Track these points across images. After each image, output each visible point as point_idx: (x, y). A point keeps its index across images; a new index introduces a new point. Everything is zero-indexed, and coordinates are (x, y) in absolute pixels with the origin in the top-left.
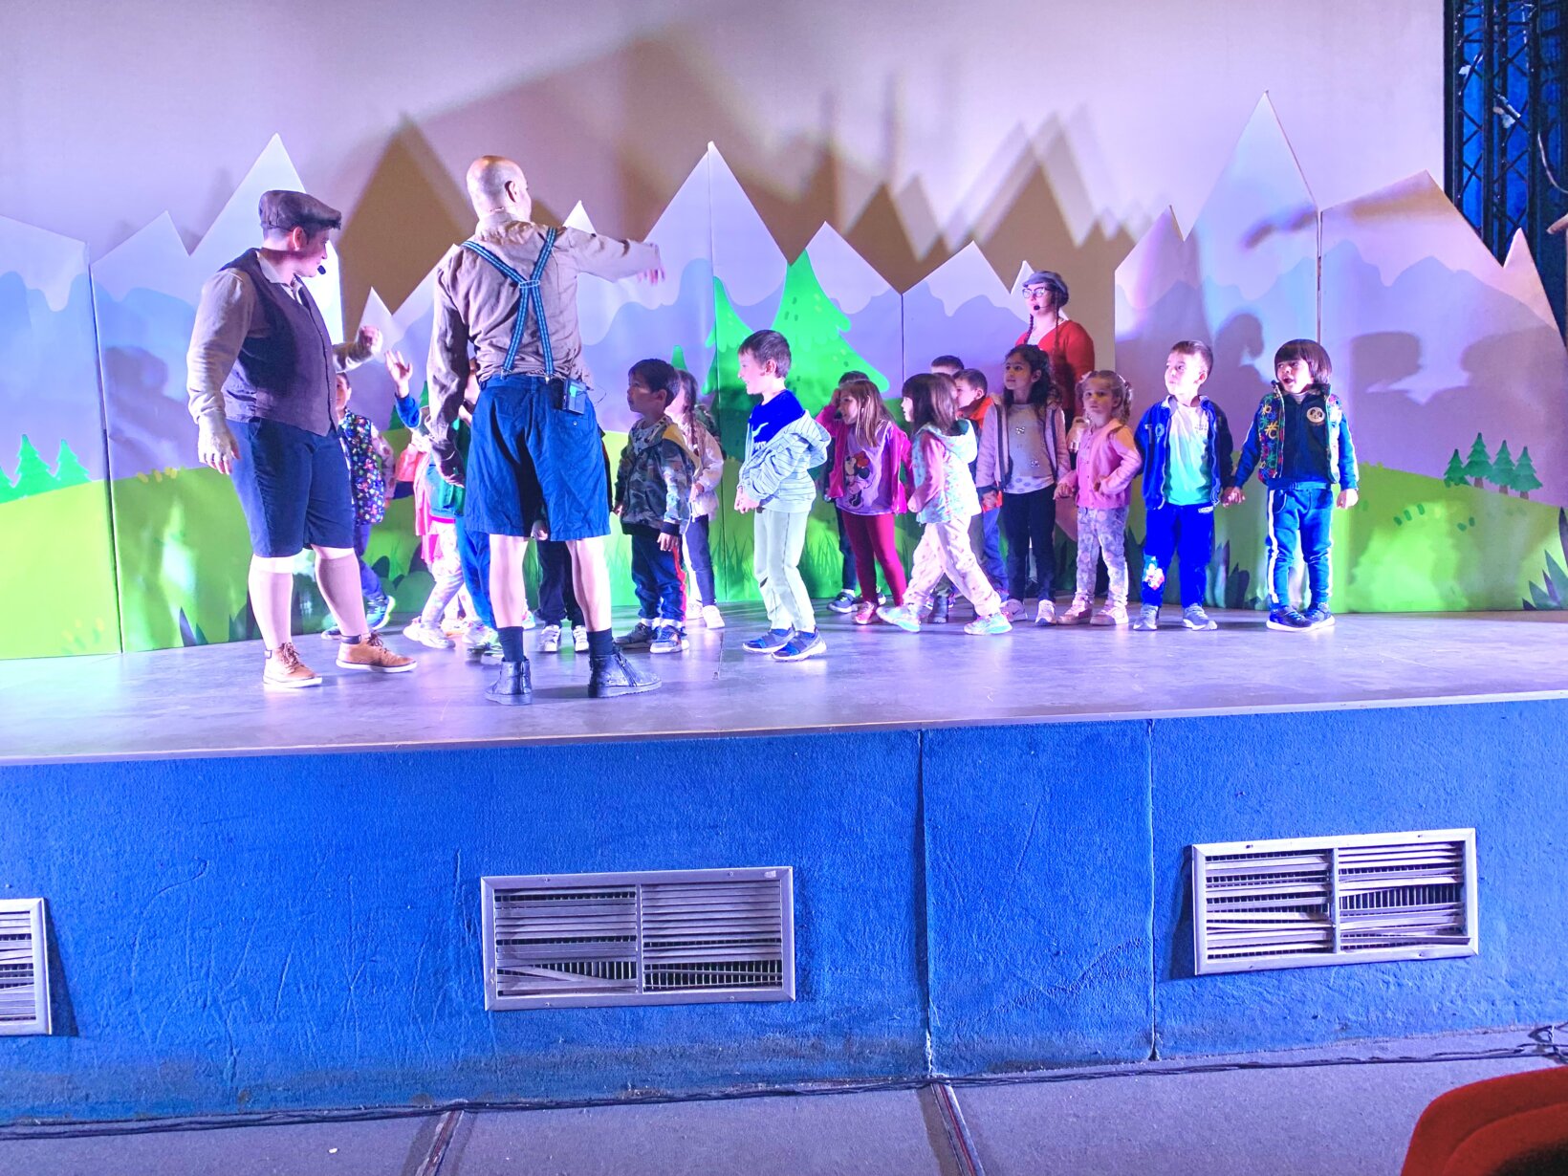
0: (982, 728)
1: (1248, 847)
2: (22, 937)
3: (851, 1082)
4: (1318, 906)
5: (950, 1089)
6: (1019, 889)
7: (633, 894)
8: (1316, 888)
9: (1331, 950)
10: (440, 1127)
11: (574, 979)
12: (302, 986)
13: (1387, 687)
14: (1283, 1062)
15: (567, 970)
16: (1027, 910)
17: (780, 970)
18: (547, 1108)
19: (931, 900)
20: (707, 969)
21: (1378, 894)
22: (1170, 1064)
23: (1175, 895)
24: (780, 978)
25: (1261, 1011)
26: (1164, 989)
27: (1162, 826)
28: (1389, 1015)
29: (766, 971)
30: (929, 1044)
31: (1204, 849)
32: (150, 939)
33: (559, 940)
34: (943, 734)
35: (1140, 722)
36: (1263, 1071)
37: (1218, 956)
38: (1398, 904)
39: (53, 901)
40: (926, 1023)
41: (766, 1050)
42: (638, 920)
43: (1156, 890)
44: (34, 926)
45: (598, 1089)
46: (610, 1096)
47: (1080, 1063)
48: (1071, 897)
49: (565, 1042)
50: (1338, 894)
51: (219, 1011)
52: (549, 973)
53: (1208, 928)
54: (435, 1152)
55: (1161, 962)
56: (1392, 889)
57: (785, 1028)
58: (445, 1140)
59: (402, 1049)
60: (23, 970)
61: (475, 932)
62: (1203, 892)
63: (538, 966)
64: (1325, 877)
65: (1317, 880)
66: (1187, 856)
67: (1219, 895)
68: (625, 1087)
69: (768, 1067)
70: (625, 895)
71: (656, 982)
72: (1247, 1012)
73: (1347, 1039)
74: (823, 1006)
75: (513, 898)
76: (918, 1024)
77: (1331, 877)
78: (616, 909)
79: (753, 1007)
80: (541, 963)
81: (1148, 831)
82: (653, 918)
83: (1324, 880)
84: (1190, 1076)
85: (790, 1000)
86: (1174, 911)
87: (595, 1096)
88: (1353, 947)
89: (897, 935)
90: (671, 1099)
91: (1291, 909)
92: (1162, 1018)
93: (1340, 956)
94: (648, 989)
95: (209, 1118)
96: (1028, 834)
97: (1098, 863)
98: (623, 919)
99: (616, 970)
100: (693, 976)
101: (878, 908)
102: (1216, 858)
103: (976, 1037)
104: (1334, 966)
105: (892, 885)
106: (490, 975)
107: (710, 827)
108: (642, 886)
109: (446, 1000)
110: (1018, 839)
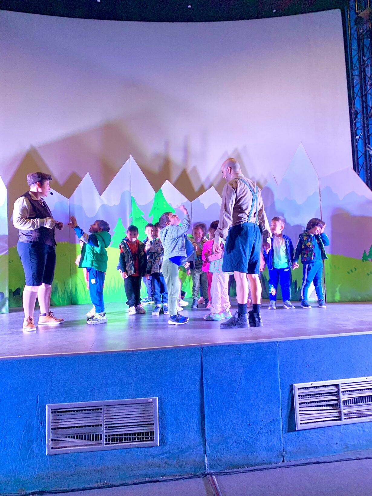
0: (223, 346)
1: (311, 384)
3: (179, 476)
4: (336, 404)
5: (214, 477)
6: (236, 402)
7: (101, 409)
8: (334, 398)
9: (340, 419)
11: (79, 442)
13: (352, 328)
14: (327, 461)
15: (77, 438)
16: (239, 409)
17: (153, 435)
18: (68, 492)
19: (206, 407)
20: (127, 435)
21: (355, 399)
22: (290, 464)
23: (288, 402)
24: (153, 438)
25: (319, 443)
26: (286, 435)
27: (283, 378)
28: (361, 442)
29: (149, 435)
30: (206, 460)
31: (297, 385)
33: (74, 427)
34: (209, 348)
35: (274, 342)
36: (321, 465)
38: (361, 403)
40: (205, 452)
41: (149, 465)
42: (103, 420)
43: (282, 400)
45: (87, 483)
46: (92, 486)
47: (258, 465)
48: (253, 404)
49: (75, 466)
50: (342, 400)
52: (70, 440)
53: (300, 413)
55: (285, 426)
56: (359, 397)
57: (155, 456)
61: (44, 425)
62: (297, 401)
63: (66, 437)
65: (335, 395)
66: (292, 388)
67: (303, 402)
68: (97, 482)
69: (149, 472)
70: (98, 409)
71: (109, 441)
72: (314, 443)
73: (348, 451)
74: (168, 448)
75: (58, 412)
76: (202, 453)
77: (339, 394)
78: (95, 415)
79: (144, 449)
81: (278, 379)
82: (109, 417)
83: (337, 395)
84: (297, 468)
85: (158, 446)
86: (288, 408)
87: (86, 486)
88: (348, 418)
89: (194, 420)
90: (114, 486)
91: (327, 405)
92: (286, 446)
93: (344, 421)
94: (106, 444)
96: (239, 382)
97: (262, 392)
98: (97, 418)
99: (95, 438)
100: (122, 438)
101: (187, 410)
102: (301, 388)
103: (222, 457)
104: (342, 425)
105: (192, 402)
106: (48, 441)
107: (129, 384)
108: (105, 406)
109: (32, 451)
110: (235, 384)
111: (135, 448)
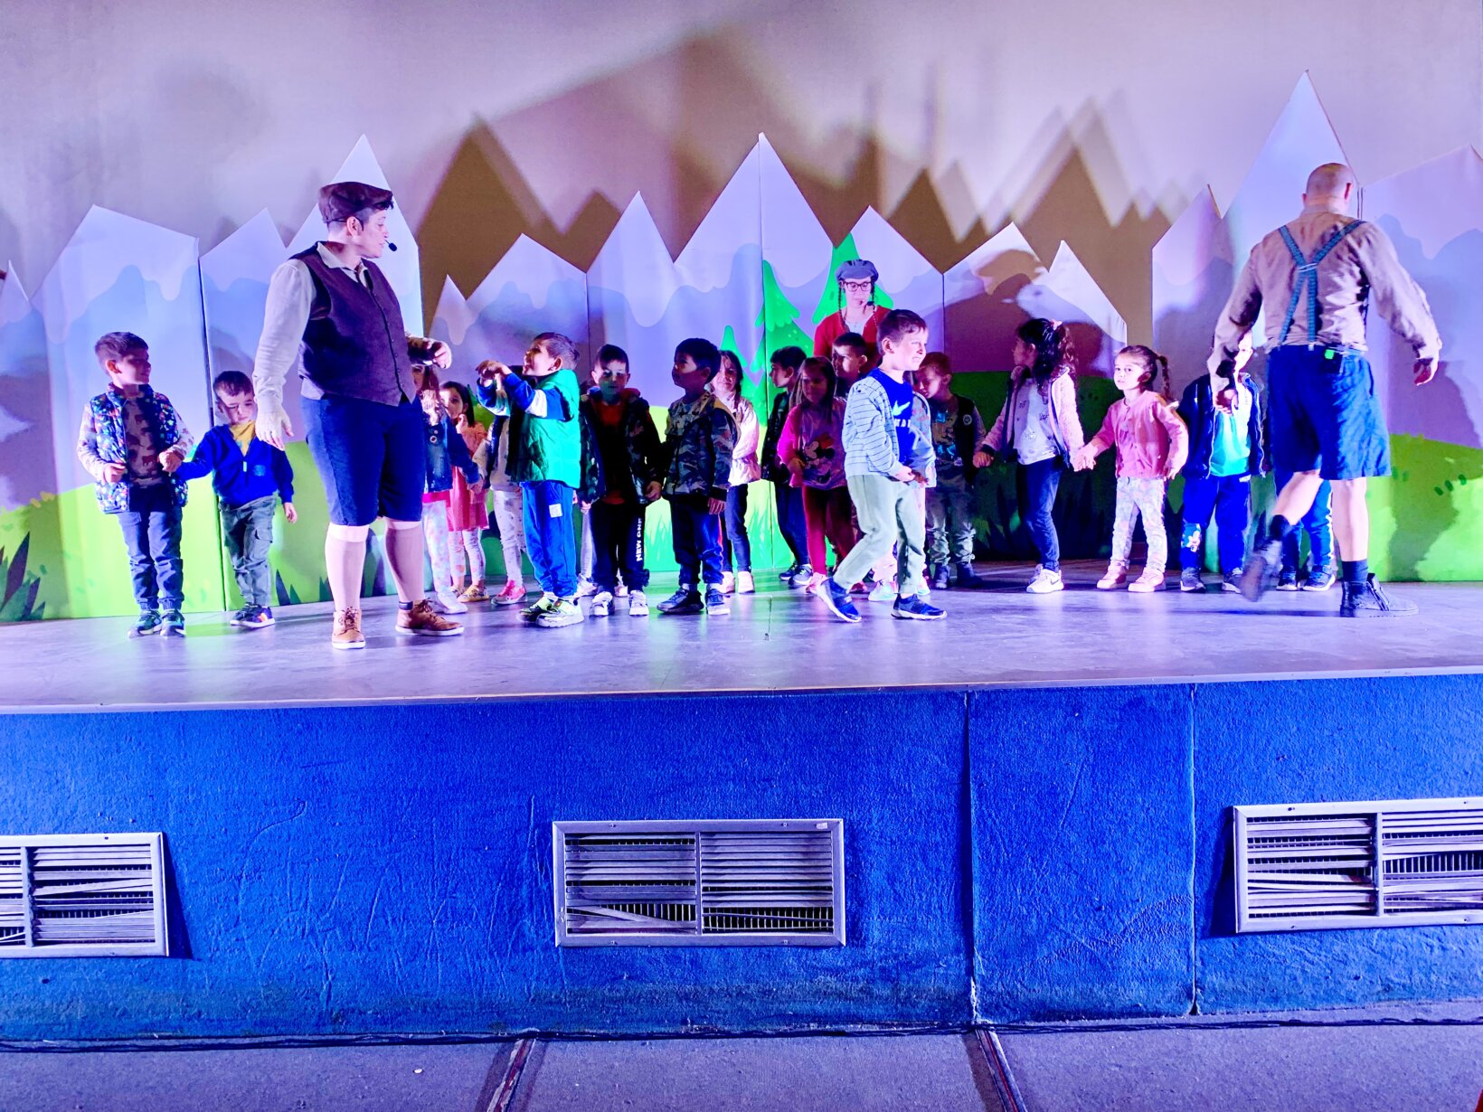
0: (1028, 691)
1: (1290, 809)
2: (143, 867)
3: (897, 1026)
4: (1361, 869)
5: (994, 1035)
6: (1062, 846)
7: (692, 841)
8: (1359, 851)
9: (1374, 912)
10: (514, 1053)
11: (638, 920)
12: (390, 919)
13: (1431, 655)
14: (1325, 1021)
15: (631, 911)
16: (1070, 865)
17: (831, 916)
18: (613, 1039)
19: (976, 853)
20: (762, 913)
21: (1422, 859)
22: (1211, 1019)
23: (1217, 855)
24: (831, 924)
25: (1304, 971)
26: (1205, 945)
27: (1203, 787)
28: (1433, 978)
29: (818, 917)
30: (973, 991)
31: (1244, 811)
32: (256, 871)
33: (623, 883)
34: (989, 696)
35: (1183, 686)
36: (1305, 1029)
37: (1259, 916)
38: (1443, 869)
39: (172, 835)
40: (970, 971)
41: (818, 991)
42: (697, 867)
43: (1197, 849)
44: (154, 857)
45: (659, 1022)
46: (671, 1030)
47: (1121, 1015)
48: (1113, 854)
49: (629, 978)
50: (1382, 858)
51: (316, 938)
52: (615, 913)
53: (1249, 888)
54: (511, 1076)
55: (1202, 919)
56: (1437, 854)
57: (835, 971)
58: (519, 1065)
59: (480, 980)
60: (144, 897)
61: (547, 874)
62: (1244, 852)
63: (604, 906)
64: (1369, 842)
65: (1360, 843)
66: (1228, 817)
67: (1260, 856)
68: (686, 1023)
69: (819, 1008)
70: (685, 841)
71: (714, 925)
72: (1288, 971)
73: (1389, 1000)
74: (870, 952)
75: (583, 842)
76: (963, 972)
77: (1374, 841)
78: (677, 854)
79: (805, 951)
80: (607, 903)
81: (1189, 791)
82: (714, 864)
83: (1366, 843)
84: (1231, 1031)
85: (840, 946)
86: (1214, 870)
87: (656, 1029)
88: (1396, 911)
89: (943, 887)
90: (728, 1035)
91: (1334, 871)
92: (1203, 973)
93: (1382, 919)
94: (706, 931)
95: (307, 1037)
96: (1072, 793)
97: (1141, 822)
98: (681, 864)
99: (676, 912)
100: (748, 919)
101: (925, 859)
102: (1257, 820)
103: (1019, 986)
104: (1378, 928)
105: (938, 838)
106: (561, 916)
107: (764, 780)
108: (702, 833)
109: (521, 935)
110: (1061, 797)
111: (781, 946)
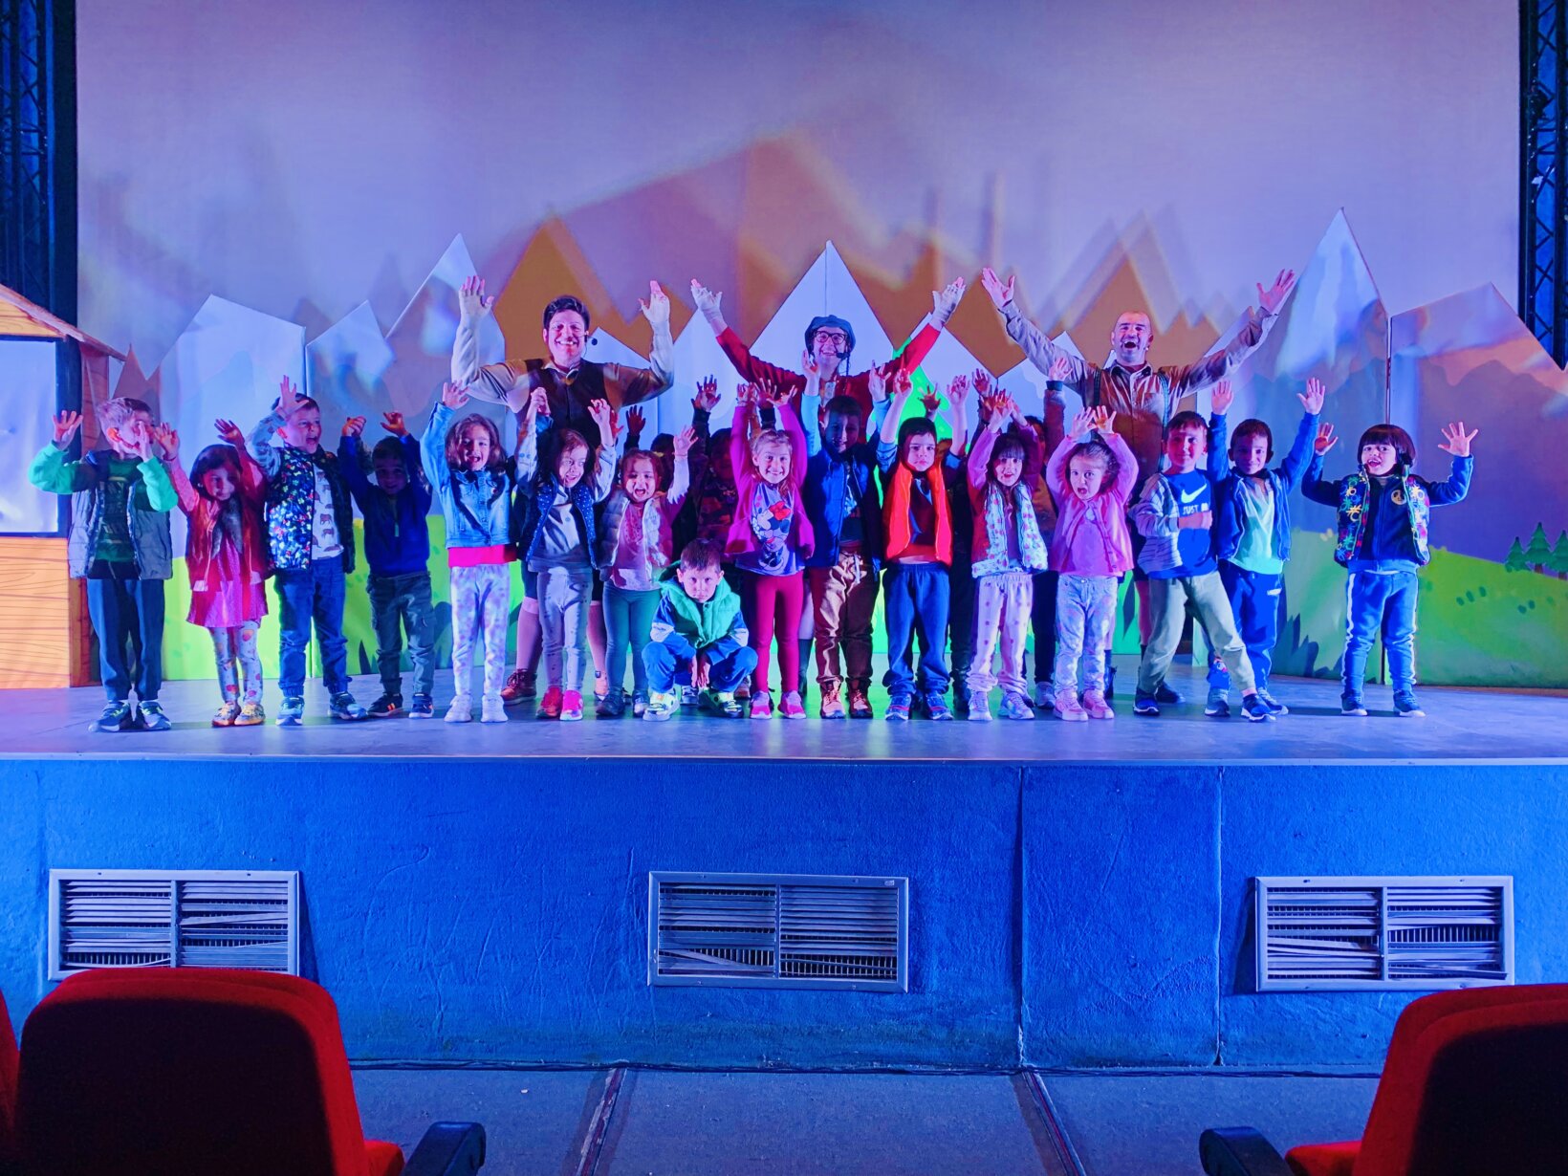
0: (1075, 767)
1: (1305, 881)
2: (279, 902)
3: (953, 1066)
4: (1368, 938)
5: (1038, 1076)
6: (1103, 908)
7: (773, 893)
8: (1366, 921)
9: (1379, 977)
10: (608, 1080)
11: (721, 963)
12: (499, 956)
13: (1435, 749)
14: (1334, 1073)
15: (716, 955)
16: (1109, 926)
17: (895, 965)
18: (696, 1071)
19: (1026, 911)
20: (833, 960)
21: (1423, 930)
22: (1232, 1069)
23: (1240, 920)
24: (895, 972)
25: (1316, 1028)
26: (1228, 1001)
27: (1229, 859)
29: (884, 966)
30: (1021, 1037)
31: (1265, 881)
32: (381, 909)
33: (711, 929)
34: (1041, 771)
35: (1210, 768)
36: (1315, 1079)
37: (1277, 977)
38: (1442, 940)
39: (305, 873)
40: (1018, 1019)
41: (882, 1033)
42: (776, 918)
43: (1224, 915)
44: (291, 894)
45: (737, 1057)
46: (747, 1065)
47: (1153, 1063)
48: (1148, 917)
49: (712, 1016)
50: (1387, 928)
51: (432, 971)
52: (701, 956)
53: (1269, 951)
54: (608, 1096)
55: (1226, 978)
56: (1436, 926)
57: (898, 1016)
58: (614, 1088)
59: (578, 1014)
60: (279, 930)
61: (642, 918)
62: (1264, 920)
63: (692, 950)
64: (1375, 912)
65: (1368, 914)
66: (1251, 886)
67: (1279, 922)
68: (760, 1058)
69: (882, 1048)
70: (766, 893)
71: (790, 970)
72: (1302, 1029)
74: (930, 999)
75: (675, 891)
76: (1012, 1020)
77: (1381, 913)
78: (760, 905)
79: (871, 995)
80: (695, 947)
81: (1217, 861)
82: (792, 915)
83: (1374, 914)
84: (1250, 1080)
85: (902, 992)
86: (1238, 933)
87: (736, 1064)
89: (996, 943)
90: (800, 1071)
91: (1345, 939)
92: (1227, 1027)
93: (1387, 983)
94: (783, 975)
95: (419, 1062)
96: (1112, 861)
97: (1173, 889)
98: (763, 913)
99: (756, 956)
100: (821, 966)
101: (980, 916)
102: (1277, 890)
103: (1062, 1034)
104: (1382, 991)
105: (993, 898)
106: (654, 957)
107: (839, 840)
108: (783, 886)
109: (616, 974)
110: (1103, 863)
111: (850, 990)
